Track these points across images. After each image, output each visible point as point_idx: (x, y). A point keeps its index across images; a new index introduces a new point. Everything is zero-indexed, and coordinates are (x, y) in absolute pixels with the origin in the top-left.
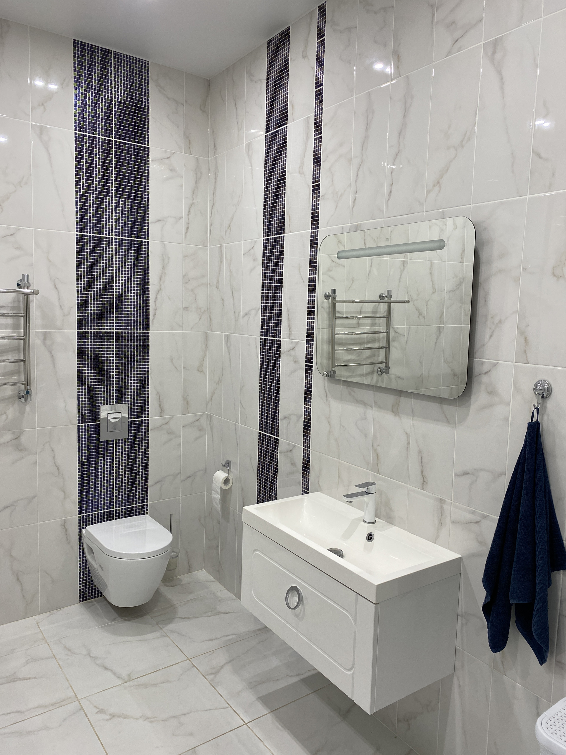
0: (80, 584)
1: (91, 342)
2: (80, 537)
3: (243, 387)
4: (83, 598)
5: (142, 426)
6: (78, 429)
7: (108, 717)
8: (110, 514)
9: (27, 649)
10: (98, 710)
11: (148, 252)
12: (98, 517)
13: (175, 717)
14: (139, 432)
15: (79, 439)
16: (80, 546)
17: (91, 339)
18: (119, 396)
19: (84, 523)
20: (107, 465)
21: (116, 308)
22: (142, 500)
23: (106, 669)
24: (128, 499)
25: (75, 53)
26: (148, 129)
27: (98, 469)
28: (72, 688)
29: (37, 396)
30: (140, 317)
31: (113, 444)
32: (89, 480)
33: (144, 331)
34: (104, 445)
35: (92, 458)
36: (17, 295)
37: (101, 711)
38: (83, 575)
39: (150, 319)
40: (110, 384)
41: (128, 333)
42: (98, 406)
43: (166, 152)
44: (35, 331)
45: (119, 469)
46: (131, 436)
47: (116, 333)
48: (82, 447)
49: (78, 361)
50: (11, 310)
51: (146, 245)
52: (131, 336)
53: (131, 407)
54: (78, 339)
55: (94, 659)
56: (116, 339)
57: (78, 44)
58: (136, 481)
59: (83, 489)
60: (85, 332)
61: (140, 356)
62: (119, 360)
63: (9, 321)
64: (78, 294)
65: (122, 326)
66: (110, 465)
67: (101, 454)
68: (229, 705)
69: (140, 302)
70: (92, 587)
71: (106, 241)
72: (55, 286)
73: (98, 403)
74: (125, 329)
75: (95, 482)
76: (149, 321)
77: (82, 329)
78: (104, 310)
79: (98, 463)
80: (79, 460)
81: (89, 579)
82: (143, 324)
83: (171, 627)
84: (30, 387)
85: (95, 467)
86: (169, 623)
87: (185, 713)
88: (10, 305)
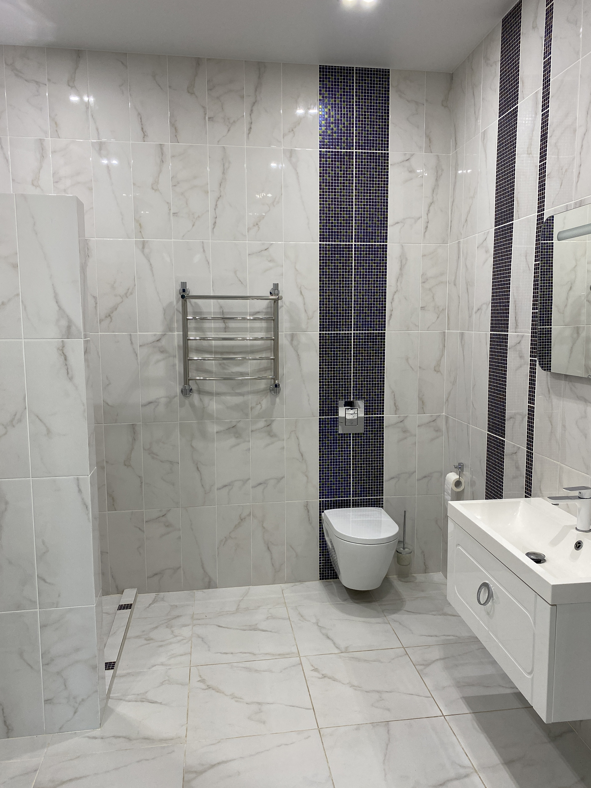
0: (320, 563)
1: (331, 342)
2: (320, 520)
3: (474, 386)
4: (323, 576)
5: (377, 423)
6: (320, 421)
7: (321, 676)
8: (347, 503)
9: (270, 608)
10: (313, 668)
11: (386, 254)
12: (336, 503)
13: (378, 692)
14: (375, 428)
15: (320, 430)
16: (320, 528)
17: (331, 340)
18: (356, 393)
19: (324, 506)
20: (345, 456)
21: (354, 310)
22: (377, 493)
23: (328, 638)
24: (364, 491)
25: (320, 78)
26: (388, 135)
27: (336, 459)
28: (297, 646)
29: (286, 389)
30: (376, 319)
31: (350, 437)
32: (328, 468)
33: (380, 332)
34: (342, 437)
35: (331, 448)
36: (270, 302)
37: (316, 670)
38: (323, 555)
39: (386, 320)
40: (348, 382)
41: (365, 333)
42: (337, 401)
43: (405, 154)
44: (284, 333)
45: (356, 461)
46: (367, 431)
47: (354, 333)
48: (323, 438)
49: (320, 360)
50: (265, 315)
51: (384, 248)
52: (368, 336)
53: (367, 403)
54: (320, 340)
55: (321, 628)
56: (354, 339)
57: (323, 68)
58: (372, 474)
59: (323, 476)
60: (326, 334)
61: (376, 356)
62: (357, 359)
63: (264, 324)
64: (320, 298)
65: (360, 327)
66: (347, 456)
67: (339, 446)
68: (431, 695)
69: (377, 304)
70: (331, 568)
71: (346, 248)
72: (301, 292)
73: (337, 399)
74: (363, 330)
75: (334, 470)
76: (385, 321)
77: (323, 331)
78: (343, 313)
79: (336, 454)
80: (320, 449)
81: (328, 560)
82: (379, 324)
83: (395, 616)
84: (278, 382)
85: (334, 457)
86: (394, 613)
87: (388, 691)
88: (264, 311)
